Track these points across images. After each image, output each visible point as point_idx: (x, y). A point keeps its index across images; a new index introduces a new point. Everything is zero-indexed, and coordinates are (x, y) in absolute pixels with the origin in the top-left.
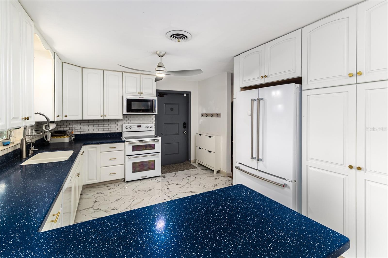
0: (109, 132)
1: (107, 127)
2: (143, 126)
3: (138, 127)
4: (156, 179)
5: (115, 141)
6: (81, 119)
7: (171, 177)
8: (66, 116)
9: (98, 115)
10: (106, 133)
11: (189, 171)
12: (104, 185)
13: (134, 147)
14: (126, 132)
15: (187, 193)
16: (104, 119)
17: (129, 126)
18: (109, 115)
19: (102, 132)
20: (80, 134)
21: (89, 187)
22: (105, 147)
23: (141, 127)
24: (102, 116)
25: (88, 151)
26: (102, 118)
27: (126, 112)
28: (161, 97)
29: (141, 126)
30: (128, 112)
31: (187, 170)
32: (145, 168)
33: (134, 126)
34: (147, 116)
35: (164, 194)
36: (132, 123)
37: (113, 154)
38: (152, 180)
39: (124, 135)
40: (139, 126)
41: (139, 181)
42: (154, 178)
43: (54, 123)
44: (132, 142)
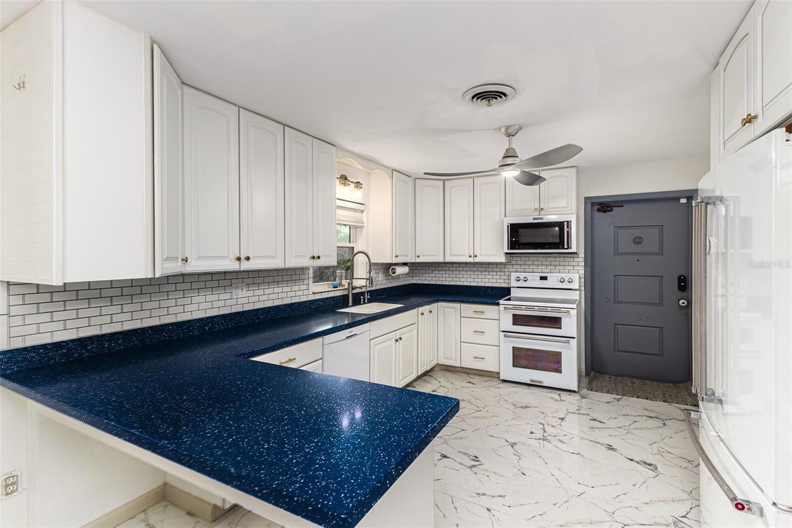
0: (491, 285)
1: (487, 277)
2: (551, 277)
3: (540, 279)
4: (559, 395)
5: (484, 301)
6: (442, 260)
7: (598, 403)
8: (418, 257)
9: (465, 255)
10: (484, 287)
11: (670, 406)
12: (468, 374)
13: (515, 317)
14: (518, 287)
15: (594, 443)
16: (475, 261)
17: (522, 275)
18: (481, 255)
19: (479, 285)
20: (448, 285)
21: (448, 370)
22: (469, 309)
23: (547, 280)
24: (470, 256)
25: (444, 311)
26: (471, 260)
27: (508, 249)
28: (605, 212)
29: (547, 277)
30: (511, 249)
31: (664, 401)
32: (540, 365)
33: (533, 276)
34: (564, 257)
35: (541, 424)
36: (532, 270)
37: (479, 325)
38: (551, 392)
39: (514, 293)
40: (543, 278)
41: (526, 387)
42: (558, 392)
43: (407, 265)
44: (512, 306)
